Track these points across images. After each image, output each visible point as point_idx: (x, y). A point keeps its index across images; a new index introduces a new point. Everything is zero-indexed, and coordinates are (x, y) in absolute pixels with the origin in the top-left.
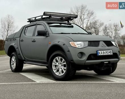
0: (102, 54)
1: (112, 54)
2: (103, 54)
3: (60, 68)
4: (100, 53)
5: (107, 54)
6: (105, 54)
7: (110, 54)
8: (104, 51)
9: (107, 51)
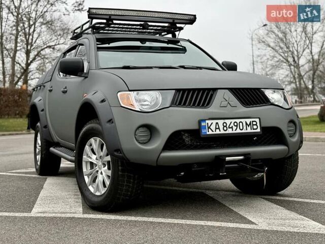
0: (218, 132)
1: (259, 130)
2: (222, 132)
3: (100, 172)
4: (213, 127)
5: (238, 131)
6: (230, 131)
7: (249, 130)
8: (228, 121)
9: (238, 121)
